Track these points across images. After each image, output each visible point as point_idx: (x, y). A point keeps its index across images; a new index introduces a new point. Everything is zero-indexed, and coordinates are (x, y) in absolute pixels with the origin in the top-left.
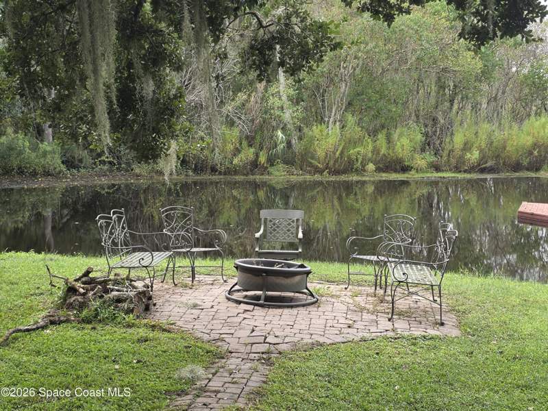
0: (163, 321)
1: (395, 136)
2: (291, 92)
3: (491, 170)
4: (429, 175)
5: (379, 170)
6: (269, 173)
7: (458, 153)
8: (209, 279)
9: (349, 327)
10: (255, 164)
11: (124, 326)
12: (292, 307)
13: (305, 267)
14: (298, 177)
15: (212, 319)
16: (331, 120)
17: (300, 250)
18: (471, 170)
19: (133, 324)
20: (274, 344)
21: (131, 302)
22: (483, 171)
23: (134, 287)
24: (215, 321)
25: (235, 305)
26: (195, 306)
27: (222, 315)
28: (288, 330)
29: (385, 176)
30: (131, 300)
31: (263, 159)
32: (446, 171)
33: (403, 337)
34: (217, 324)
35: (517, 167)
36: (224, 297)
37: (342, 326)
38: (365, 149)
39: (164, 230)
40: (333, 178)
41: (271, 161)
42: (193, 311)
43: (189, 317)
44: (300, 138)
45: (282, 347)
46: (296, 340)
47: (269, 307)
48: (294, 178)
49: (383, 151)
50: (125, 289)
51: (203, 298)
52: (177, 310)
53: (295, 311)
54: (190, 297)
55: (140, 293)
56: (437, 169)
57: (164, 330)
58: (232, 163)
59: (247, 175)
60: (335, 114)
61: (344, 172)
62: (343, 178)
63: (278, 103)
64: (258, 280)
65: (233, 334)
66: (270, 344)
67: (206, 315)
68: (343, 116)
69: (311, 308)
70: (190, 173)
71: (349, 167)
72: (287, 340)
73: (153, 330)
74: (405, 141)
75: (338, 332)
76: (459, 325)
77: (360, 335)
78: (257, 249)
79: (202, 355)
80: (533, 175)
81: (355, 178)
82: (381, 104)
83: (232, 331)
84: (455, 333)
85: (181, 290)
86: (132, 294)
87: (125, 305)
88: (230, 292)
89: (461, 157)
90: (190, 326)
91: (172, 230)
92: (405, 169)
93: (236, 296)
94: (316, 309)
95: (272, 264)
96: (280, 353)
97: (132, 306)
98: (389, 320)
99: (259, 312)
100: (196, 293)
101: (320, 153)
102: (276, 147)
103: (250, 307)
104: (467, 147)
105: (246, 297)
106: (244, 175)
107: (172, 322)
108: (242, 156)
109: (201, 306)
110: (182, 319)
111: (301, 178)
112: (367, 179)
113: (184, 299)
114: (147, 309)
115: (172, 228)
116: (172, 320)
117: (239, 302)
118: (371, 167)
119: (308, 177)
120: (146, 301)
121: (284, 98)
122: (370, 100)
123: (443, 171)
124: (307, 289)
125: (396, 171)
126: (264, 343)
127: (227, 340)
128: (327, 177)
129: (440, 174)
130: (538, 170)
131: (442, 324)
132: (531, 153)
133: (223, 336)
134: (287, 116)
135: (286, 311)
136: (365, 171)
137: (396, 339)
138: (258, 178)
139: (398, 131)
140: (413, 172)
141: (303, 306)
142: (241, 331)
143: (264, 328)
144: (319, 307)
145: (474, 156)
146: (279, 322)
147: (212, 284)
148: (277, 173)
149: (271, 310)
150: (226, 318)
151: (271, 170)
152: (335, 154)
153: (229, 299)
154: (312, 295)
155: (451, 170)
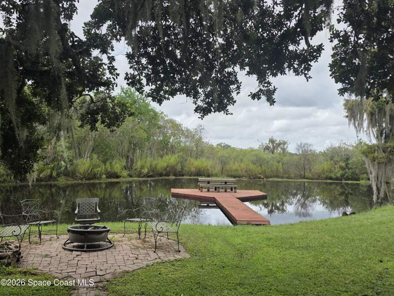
0: (30, 268)
1: (114, 164)
2: (68, 145)
3: (151, 176)
4: (128, 179)
5: (107, 177)
6: (57, 181)
7: (139, 169)
8: (48, 237)
9: (137, 259)
10: (51, 176)
11: (6, 275)
12: (101, 250)
13: (106, 228)
14: (71, 182)
15: (59, 263)
16: (86, 156)
17: (99, 218)
18: (144, 176)
19: (11, 272)
20: (102, 276)
21: (9, 258)
22: (148, 177)
23: (10, 249)
24: (61, 264)
25: (69, 252)
26: (47, 256)
27: (65, 260)
28: (105, 265)
29: (110, 180)
30: (9, 257)
31: (54, 174)
32: (134, 177)
33: (166, 262)
34: (63, 266)
35: (161, 175)
36: (62, 248)
37: (133, 259)
38: (101, 169)
39: (23, 213)
40: (87, 182)
41: (58, 175)
42: (46, 259)
43: (46, 264)
44: (71, 165)
45: (108, 277)
46: (112, 271)
47: (89, 251)
48: (69, 182)
49: (109, 170)
50: (5, 251)
51: (49, 250)
52: (36, 259)
53: (104, 252)
54: (42, 249)
55: (14, 252)
56: (131, 176)
57: (32, 274)
58: (39, 176)
59: (47, 181)
60: (87, 154)
61: (92, 179)
62: (92, 181)
63: (61, 149)
64: (83, 237)
65: (75, 272)
66: (100, 276)
67: (55, 261)
68: (91, 155)
69: (111, 250)
70: (18, 182)
71: (94, 177)
72: (108, 271)
73: (25, 275)
74: (118, 165)
75: (132, 263)
76: (187, 250)
77: (145, 263)
78: (76, 220)
79: (62, 290)
80: (167, 178)
81: (97, 181)
82: (107, 150)
83: (75, 270)
84: (188, 256)
85: (34, 246)
86: (10, 253)
87: (6, 261)
88: (65, 244)
89: (140, 171)
90: (47, 270)
91: (27, 212)
92: (118, 177)
93: (68, 247)
94: (114, 250)
95: (87, 227)
96: (107, 281)
97: (10, 261)
98: (154, 252)
99: (85, 255)
100: (44, 247)
101: (82, 171)
102: (60, 169)
103: (79, 253)
104: (142, 167)
105: (74, 247)
106: (45, 181)
107: (35, 268)
108: (44, 173)
109: (50, 255)
110: (41, 265)
111: (73, 182)
112: (103, 181)
113: (38, 251)
114: (18, 261)
115: (27, 211)
116: (35, 266)
117: (72, 251)
118: (104, 176)
119: (76, 182)
120: (17, 256)
121: (64, 147)
122: (102, 148)
123: (133, 177)
124: (108, 239)
125: (114, 178)
126: (96, 275)
127: (73, 276)
128: (84, 181)
129: (132, 179)
130: (169, 176)
131: (180, 251)
132: (166, 169)
133: (70, 274)
134: (65, 155)
135: (99, 253)
136: (101, 178)
137: (163, 263)
138: (53, 183)
139: (115, 161)
140: (121, 178)
141: (107, 249)
142: (80, 269)
143: (91, 266)
144: (115, 249)
145: (145, 171)
146: (99, 260)
147: (50, 240)
148: (61, 180)
149: (90, 253)
150: (67, 261)
151: (58, 179)
152: (88, 171)
153: (65, 249)
154: (110, 242)
155: (136, 176)
